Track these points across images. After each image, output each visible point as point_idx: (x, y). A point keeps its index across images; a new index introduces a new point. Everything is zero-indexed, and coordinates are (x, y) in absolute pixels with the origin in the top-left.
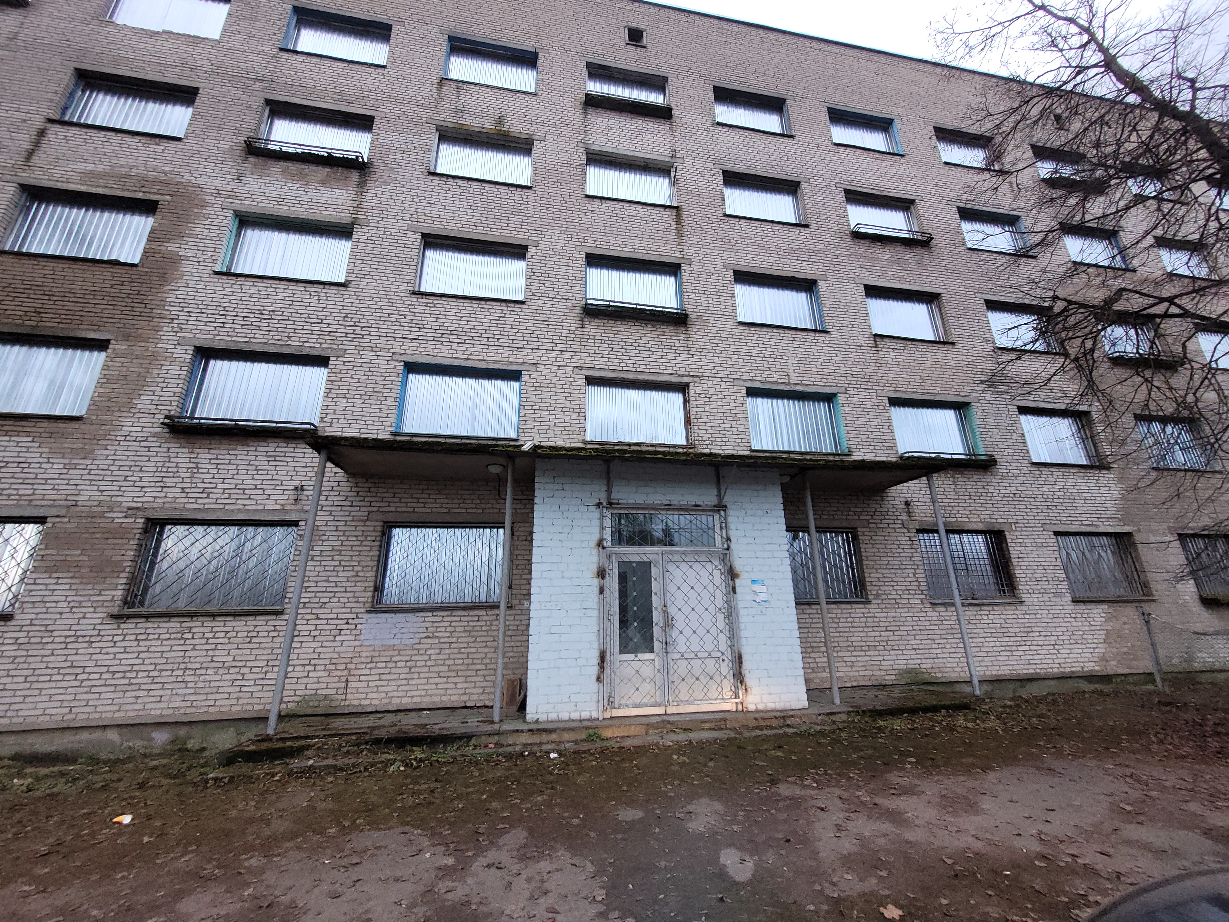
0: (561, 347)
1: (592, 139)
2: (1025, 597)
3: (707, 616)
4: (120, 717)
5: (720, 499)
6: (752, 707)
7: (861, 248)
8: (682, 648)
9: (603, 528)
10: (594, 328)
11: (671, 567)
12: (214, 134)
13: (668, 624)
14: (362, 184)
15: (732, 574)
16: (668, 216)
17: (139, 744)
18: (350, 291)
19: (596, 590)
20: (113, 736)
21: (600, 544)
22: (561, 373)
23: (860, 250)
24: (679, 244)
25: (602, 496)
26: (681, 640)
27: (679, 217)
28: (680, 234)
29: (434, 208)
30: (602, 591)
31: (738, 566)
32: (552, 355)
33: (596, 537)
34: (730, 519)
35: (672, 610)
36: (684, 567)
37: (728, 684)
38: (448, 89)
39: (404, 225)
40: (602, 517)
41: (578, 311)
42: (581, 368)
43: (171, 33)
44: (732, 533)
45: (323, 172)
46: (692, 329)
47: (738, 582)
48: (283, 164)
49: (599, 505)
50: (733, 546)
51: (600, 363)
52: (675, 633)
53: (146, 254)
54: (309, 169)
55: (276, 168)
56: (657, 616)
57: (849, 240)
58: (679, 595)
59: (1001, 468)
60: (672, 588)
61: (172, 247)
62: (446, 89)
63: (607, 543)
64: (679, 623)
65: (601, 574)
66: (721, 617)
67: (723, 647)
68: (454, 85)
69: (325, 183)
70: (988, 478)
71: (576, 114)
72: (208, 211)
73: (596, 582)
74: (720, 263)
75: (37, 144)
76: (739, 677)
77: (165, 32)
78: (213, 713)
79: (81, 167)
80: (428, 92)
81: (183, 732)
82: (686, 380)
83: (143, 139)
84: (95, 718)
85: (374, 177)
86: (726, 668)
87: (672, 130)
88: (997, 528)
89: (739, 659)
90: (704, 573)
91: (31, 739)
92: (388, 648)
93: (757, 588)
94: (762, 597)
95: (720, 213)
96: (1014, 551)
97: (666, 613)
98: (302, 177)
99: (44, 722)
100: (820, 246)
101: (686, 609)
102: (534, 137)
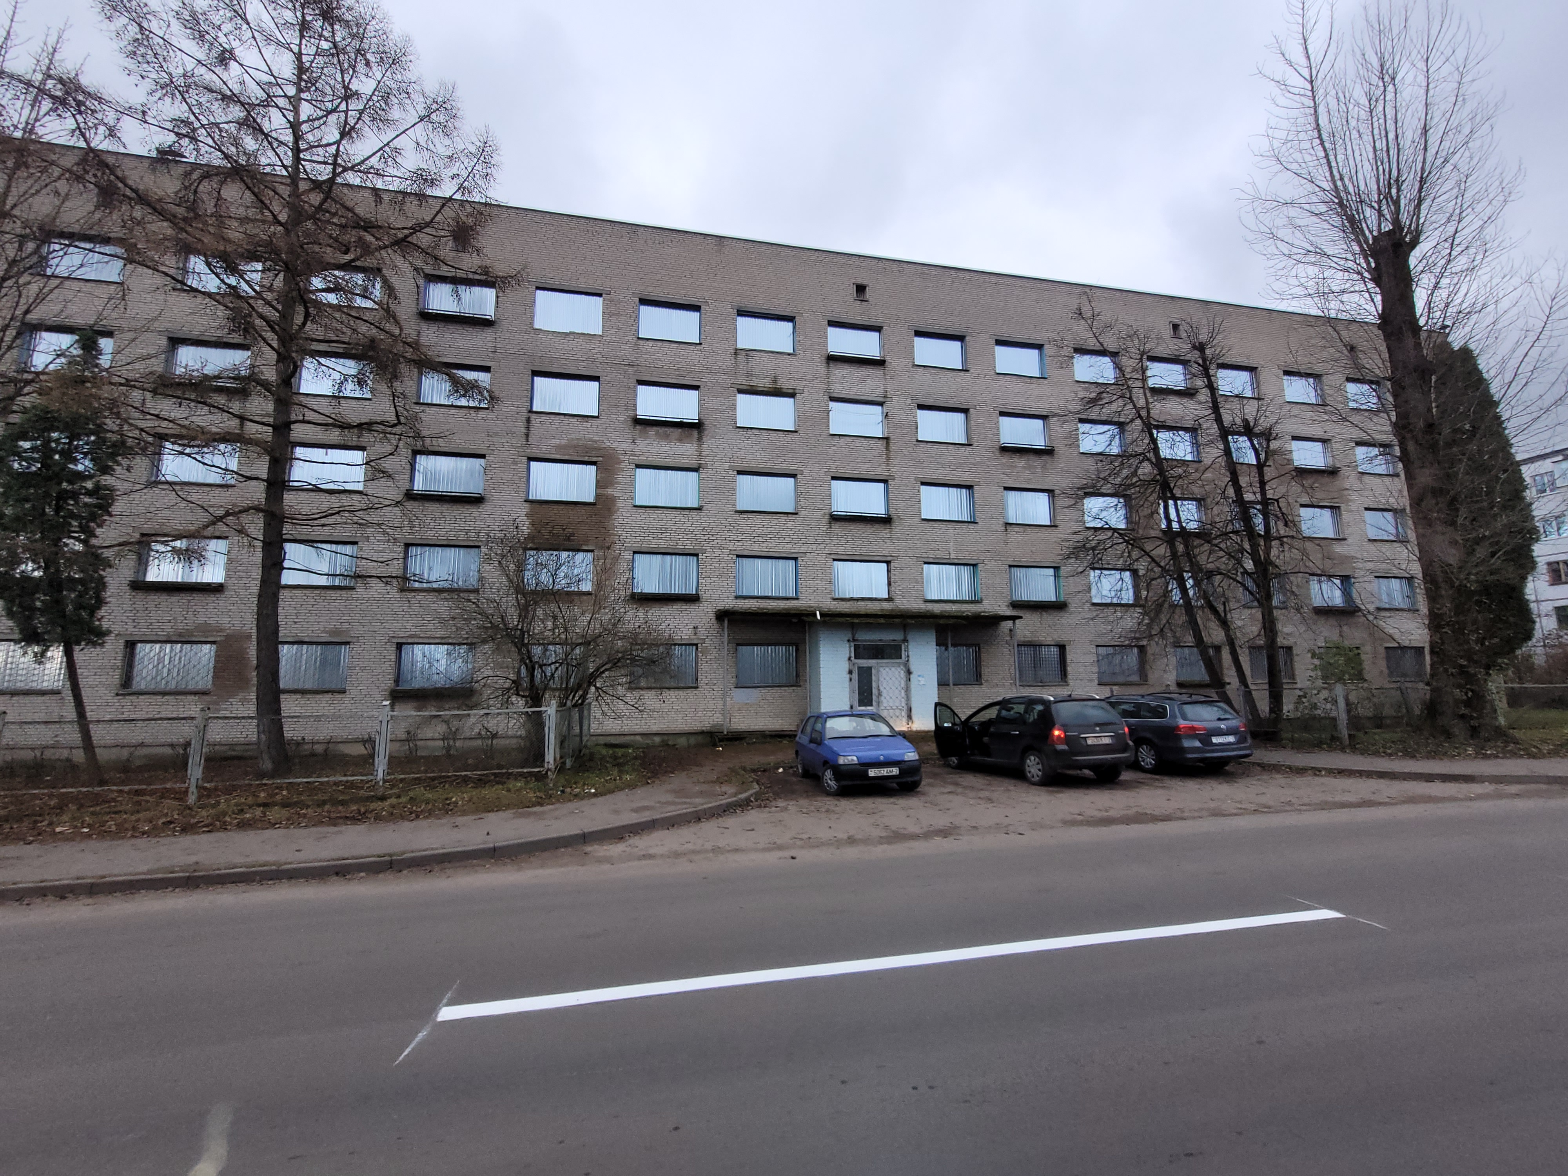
0: (819, 541)
1: (833, 387)
2: (1071, 682)
3: (897, 691)
4: (641, 730)
5: (905, 637)
6: (914, 729)
7: (1006, 459)
8: (885, 705)
9: (850, 652)
10: (837, 528)
11: (881, 669)
12: (614, 409)
13: (880, 694)
14: (700, 439)
15: (909, 672)
16: (881, 445)
17: (649, 742)
18: (703, 513)
19: (848, 679)
20: (638, 738)
21: (849, 659)
22: (819, 558)
23: (1004, 461)
24: (888, 465)
25: (849, 636)
26: (885, 701)
27: (888, 444)
28: (888, 458)
29: (742, 452)
30: (851, 680)
31: (912, 669)
32: (814, 547)
33: (848, 655)
34: (910, 647)
35: (881, 688)
36: (887, 669)
37: (904, 720)
38: (741, 357)
39: (727, 465)
40: (850, 647)
41: (827, 517)
42: (830, 554)
43: (574, 333)
44: (910, 653)
45: (678, 431)
46: (894, 525)
47: (912, 676)
48: (655, 428)
49: (849, 641)
50: (911, 659)
51: (841, 550)
52: (882, 698)
53: (597, 496)
54: (669, 430)
55: (652, 431)
56: (875, 691)
57: (997, 453)
58: (885, 682)
59: (1072, 609)
60: (881, 679)
61: (610, 491)
62: (740, 357)
63: (853, 659)
64: (884, 693)
65: (850, 672)
66: (903, 692)
67: (903, 704)
68: (744, 353)
69: (680, 440)
70: (1062, 614)
71: (822, 368)
72: (622, 466)
73: (848, 676)
74: (912, 477)
75: (528, 428)
76: (910, 717)
77: (570, 333)
78: (677, 730)
79: (554, 441)
80: (728, 361)
81: (666, 738)
82: (889, 559)
83: (580, 419)
84: (632, 731)
85: (706, 432)
86: (904, 713)
87: (885, 374)
88: (1062, 643)
89: (910, 710)
90: (897, 673)
91: (609, 738)
92: (747, 704)
93: (920, 679)
94: (922, 683)
95: (914, 440)
96: (1069, 657)
97: (879, 690)
98: (667, 437)
99: (613, 731)
100: (978, 459)
101: (888, 688)
102: (797, 391)
